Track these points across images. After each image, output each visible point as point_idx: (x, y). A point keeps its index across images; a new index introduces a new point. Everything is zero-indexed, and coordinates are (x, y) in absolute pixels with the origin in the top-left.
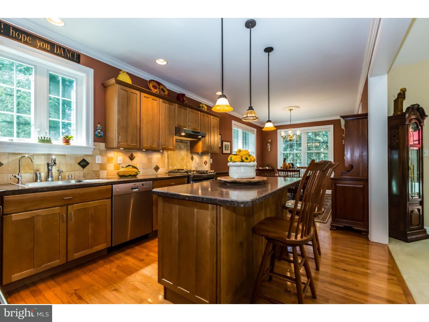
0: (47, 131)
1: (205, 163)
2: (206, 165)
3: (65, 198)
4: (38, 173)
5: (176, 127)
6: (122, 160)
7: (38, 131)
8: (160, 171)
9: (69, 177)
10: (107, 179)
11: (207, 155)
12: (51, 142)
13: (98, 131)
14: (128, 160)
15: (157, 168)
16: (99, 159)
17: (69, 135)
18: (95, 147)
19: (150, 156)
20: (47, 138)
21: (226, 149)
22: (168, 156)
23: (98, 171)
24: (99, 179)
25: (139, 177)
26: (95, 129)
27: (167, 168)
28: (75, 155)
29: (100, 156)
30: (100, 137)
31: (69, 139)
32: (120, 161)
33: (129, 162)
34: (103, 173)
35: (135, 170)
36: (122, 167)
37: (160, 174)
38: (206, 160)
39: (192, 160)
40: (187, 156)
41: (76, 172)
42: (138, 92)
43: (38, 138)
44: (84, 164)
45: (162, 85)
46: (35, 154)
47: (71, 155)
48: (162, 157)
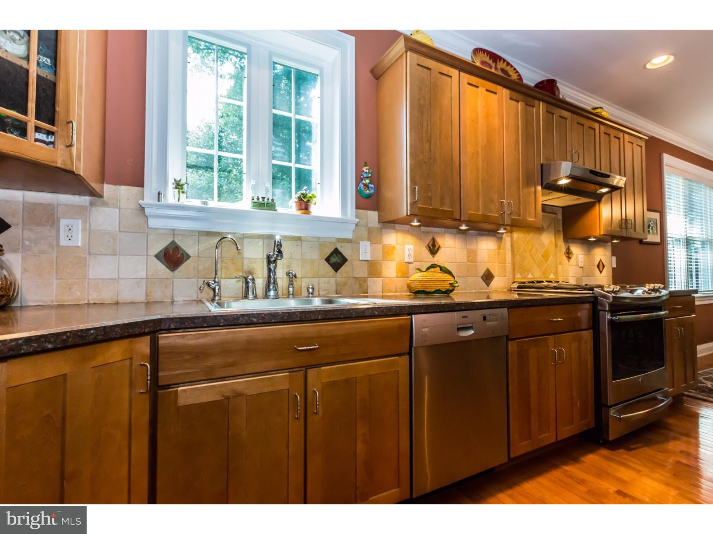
0: (269, 185)
1: (598, 266)
2: (601, 272)
3: (299, 348)
4: (250, 277)
5: (542, 165)
6: (412, 254)
7: (252, 185)
8: (496, 283)
9: (308, 291)
10: (383, 297)
11: (605, 247)
12: (275, 208)
13: (364, 182)
14: (426, 253)
15: (488, 277)
16: (366, 251)
17: (308, 192)
18: (358, 220)
19: (472, 247)
20: (268, 199)
21: (651, 231)
22: (512, 246)
23: (365, 280)
24: (367, 297)
25: (457, 298)
26: (359, 179)
27: (511, 277)
28: (319, 238)
29: (369, 242)
30: (369, 196)
31: (309, 200)
32: (410, 255)
33: (429, 260)
34: (376, 285)
35: (447, 277)
36: (418, 269)
37: (496, 292)
38: (601, 260)
39: (569, 258)
40: (556, 246)
41: (322, 280)
42: (454, 72)
43: (251, 200)
44: (336, 260)
45: (502, 61)
46: (246, 234)
47: (311, 239)
48: (499, 248)
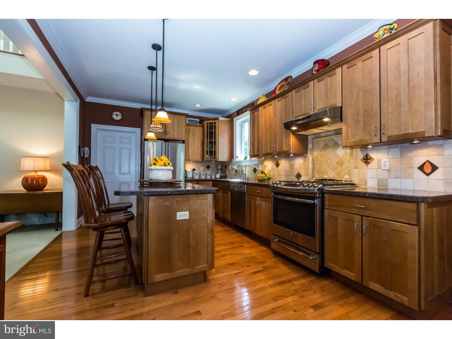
1: (421, 168)
2: (428, 174)
6: (271, 167)
14: (275, 167)
15: (299, 176)
16: (260, 167)
19: (291, 163)
22: (313, 160)
27: (312, 177)
38: (428, 161)
39: (367, 163)
44: (255, 170)
48: (305, 162)
